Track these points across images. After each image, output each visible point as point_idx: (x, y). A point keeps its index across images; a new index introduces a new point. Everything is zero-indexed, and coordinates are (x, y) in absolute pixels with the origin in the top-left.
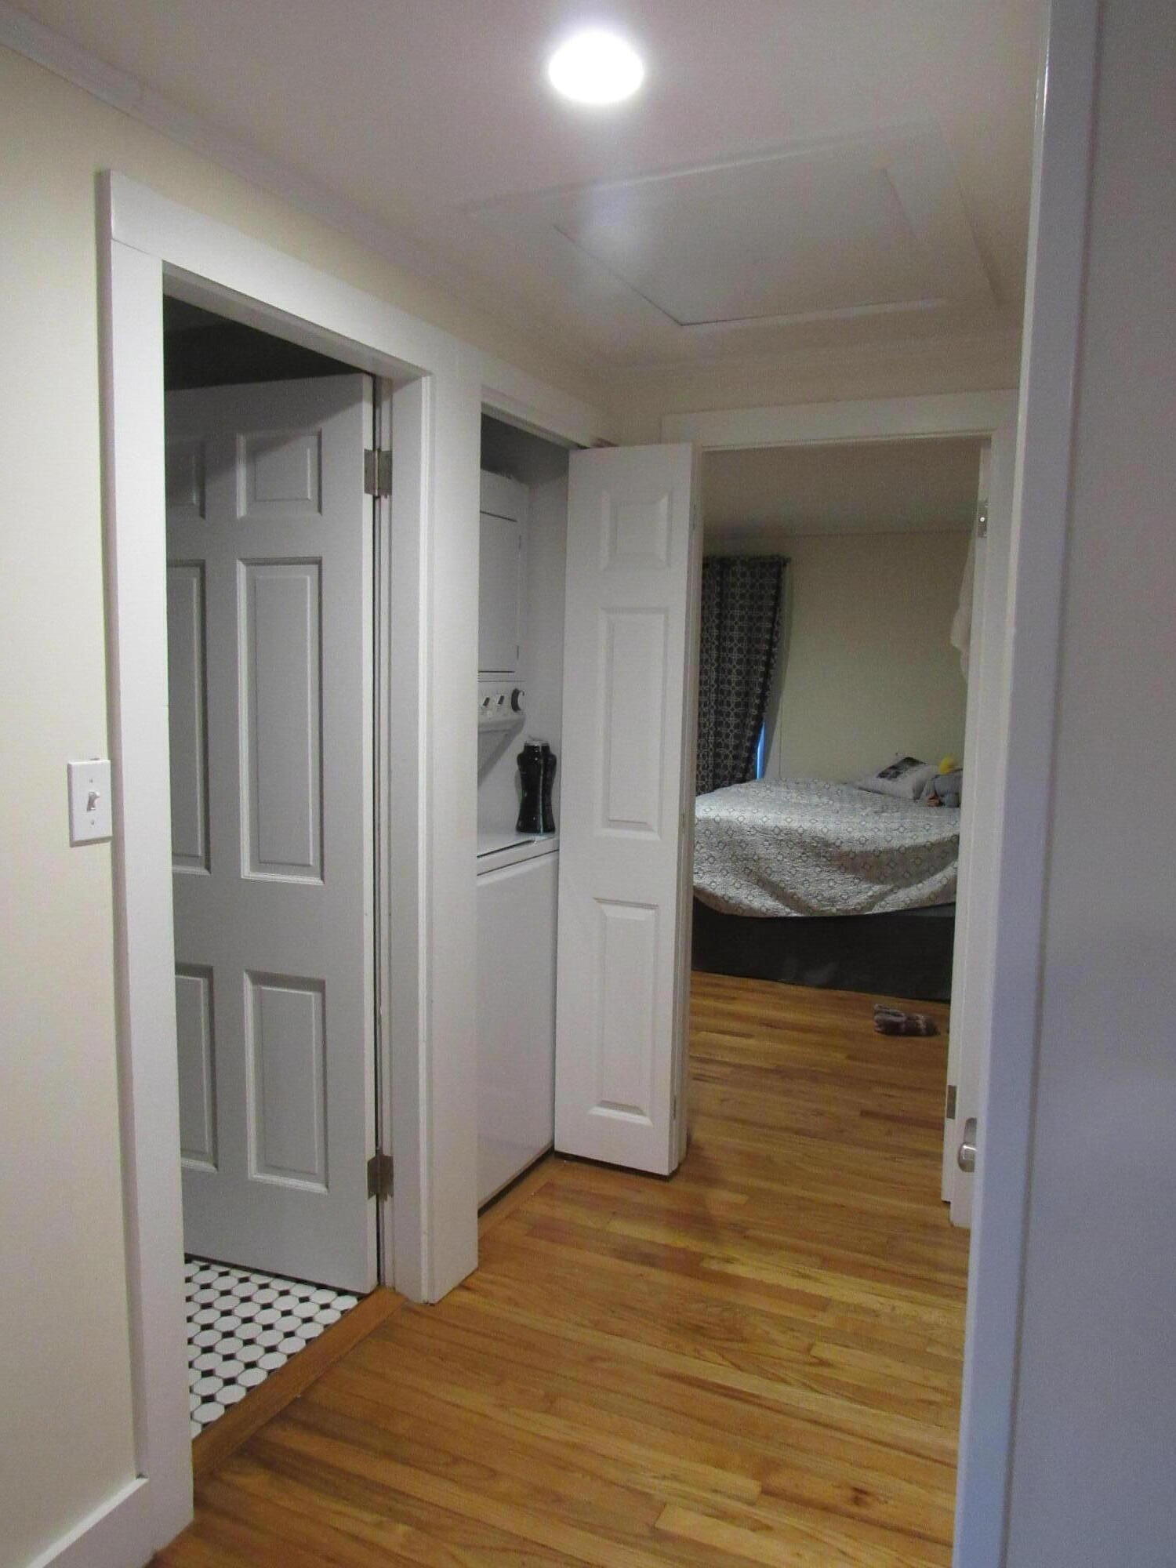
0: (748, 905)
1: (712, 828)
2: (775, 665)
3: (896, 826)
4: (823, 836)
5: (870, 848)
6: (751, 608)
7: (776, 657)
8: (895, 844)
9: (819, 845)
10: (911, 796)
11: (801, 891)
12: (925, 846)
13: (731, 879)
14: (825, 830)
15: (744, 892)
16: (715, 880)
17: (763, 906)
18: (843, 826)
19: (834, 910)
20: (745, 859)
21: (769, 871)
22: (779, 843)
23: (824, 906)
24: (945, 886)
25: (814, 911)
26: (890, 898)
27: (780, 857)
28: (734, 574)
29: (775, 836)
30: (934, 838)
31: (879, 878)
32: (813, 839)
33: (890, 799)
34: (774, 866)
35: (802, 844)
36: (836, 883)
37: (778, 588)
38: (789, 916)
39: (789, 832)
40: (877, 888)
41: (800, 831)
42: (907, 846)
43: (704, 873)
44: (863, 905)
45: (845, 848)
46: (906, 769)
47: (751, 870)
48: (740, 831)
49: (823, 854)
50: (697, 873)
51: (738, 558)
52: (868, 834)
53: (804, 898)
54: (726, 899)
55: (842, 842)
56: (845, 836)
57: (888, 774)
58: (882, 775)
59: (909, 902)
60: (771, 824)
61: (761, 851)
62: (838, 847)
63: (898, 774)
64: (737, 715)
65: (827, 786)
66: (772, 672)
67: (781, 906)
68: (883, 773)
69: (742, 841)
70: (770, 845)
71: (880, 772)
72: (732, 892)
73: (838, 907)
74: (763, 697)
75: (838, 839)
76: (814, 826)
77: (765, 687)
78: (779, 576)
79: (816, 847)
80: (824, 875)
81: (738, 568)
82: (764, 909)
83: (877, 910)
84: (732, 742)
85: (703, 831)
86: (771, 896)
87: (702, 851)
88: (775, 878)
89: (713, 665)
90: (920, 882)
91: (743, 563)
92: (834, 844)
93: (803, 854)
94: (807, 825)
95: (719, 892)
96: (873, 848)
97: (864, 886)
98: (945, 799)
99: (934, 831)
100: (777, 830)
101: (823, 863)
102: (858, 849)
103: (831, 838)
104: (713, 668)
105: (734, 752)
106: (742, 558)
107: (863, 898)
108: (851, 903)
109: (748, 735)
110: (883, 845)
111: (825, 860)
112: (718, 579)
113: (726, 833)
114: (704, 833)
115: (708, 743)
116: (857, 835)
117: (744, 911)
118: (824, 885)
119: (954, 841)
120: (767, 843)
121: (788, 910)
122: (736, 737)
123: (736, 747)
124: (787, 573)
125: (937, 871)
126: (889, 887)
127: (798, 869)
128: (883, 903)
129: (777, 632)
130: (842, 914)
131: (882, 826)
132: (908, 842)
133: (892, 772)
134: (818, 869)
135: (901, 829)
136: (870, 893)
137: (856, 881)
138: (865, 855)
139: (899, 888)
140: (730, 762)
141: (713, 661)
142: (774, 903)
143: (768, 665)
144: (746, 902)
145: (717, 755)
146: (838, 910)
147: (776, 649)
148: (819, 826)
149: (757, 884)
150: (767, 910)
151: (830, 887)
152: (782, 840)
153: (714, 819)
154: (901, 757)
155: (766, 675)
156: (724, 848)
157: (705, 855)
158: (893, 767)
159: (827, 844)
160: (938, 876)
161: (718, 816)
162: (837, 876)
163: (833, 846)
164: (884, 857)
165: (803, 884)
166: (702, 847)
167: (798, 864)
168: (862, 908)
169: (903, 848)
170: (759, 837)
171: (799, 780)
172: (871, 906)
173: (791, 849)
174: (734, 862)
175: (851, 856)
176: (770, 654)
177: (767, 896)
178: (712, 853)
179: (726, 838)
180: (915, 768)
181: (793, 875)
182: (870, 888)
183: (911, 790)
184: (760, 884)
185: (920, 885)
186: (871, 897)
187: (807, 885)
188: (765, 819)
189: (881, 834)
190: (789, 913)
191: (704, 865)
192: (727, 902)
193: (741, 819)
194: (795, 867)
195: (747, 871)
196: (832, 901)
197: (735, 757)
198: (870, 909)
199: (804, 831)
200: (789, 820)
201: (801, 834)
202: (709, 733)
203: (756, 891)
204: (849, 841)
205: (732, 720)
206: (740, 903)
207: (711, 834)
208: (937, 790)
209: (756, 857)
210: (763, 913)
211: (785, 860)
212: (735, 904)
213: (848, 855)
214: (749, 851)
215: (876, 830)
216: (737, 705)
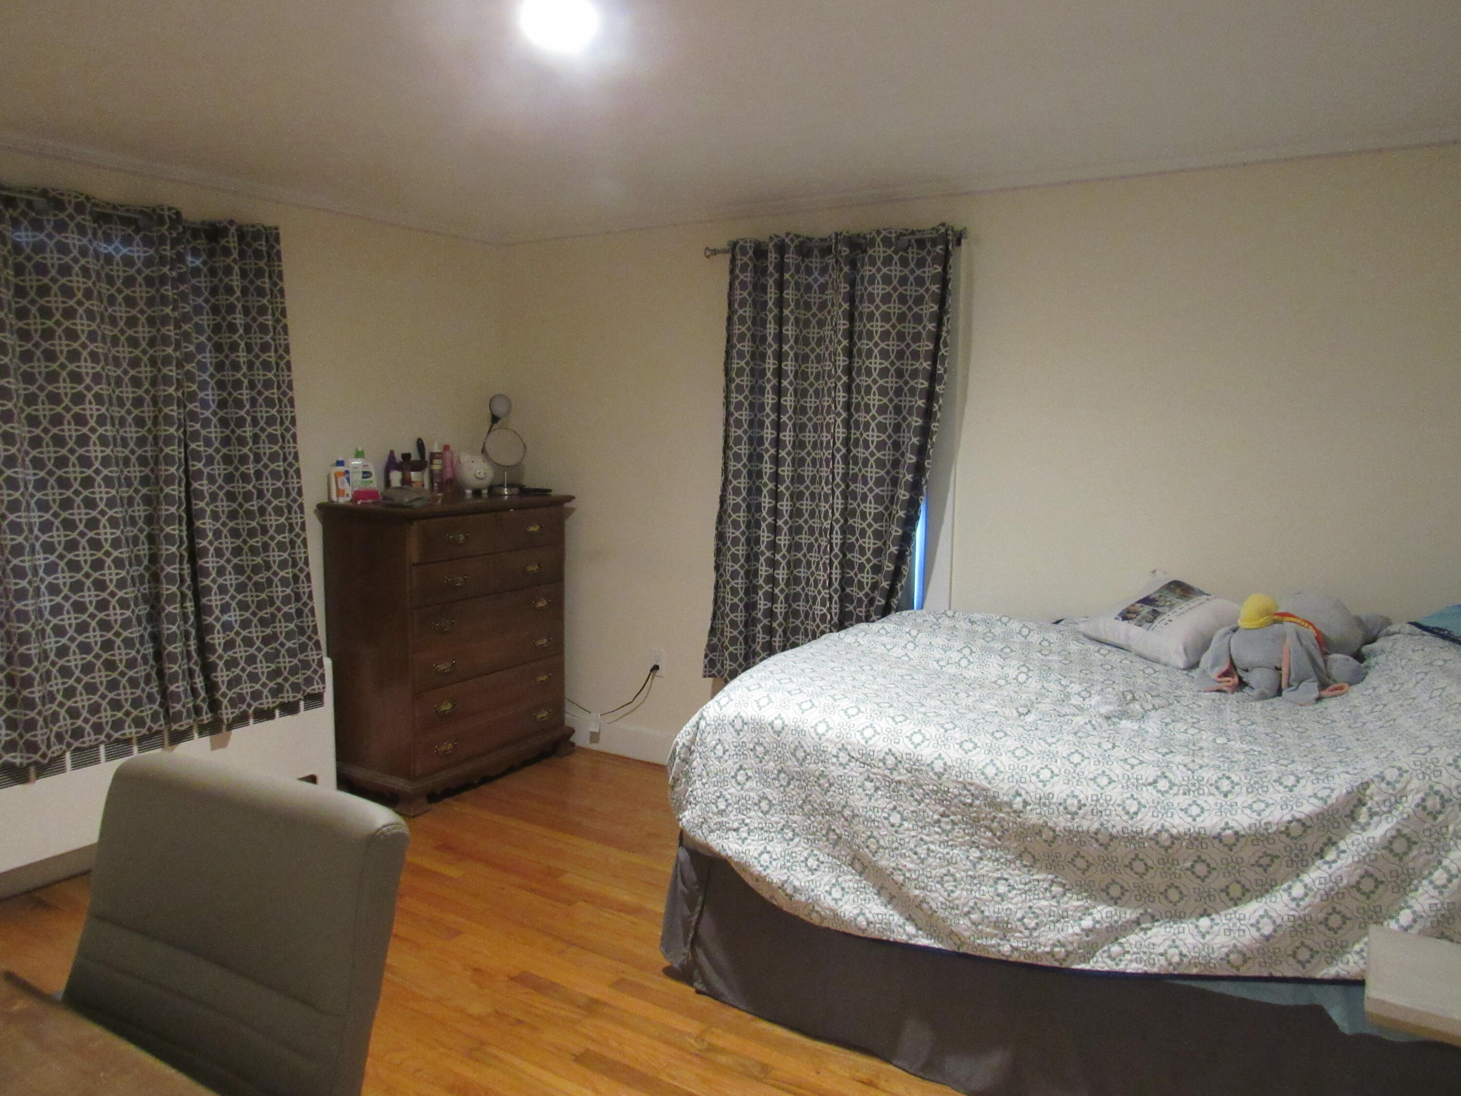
0: (831, 910)
1: (768, 738)
2: (939, 415)
3: (1149, 773)
4: (985, 784)
5: (1090, 824)
6: (902, 318)
7: (941, 401)
8: (1148, 822)
9: (977, 802)
10: (1180, 661)
11: (936, 898)
12: (1219, 837)
13: (801, 849)
14: (991, 771)
15: (826, 879)
16: (769, 848)
17: (861, 913)
18: (1034, 764)
19: (1006, 949)
20: (827, 812)
21: (872, 843)
22: (893, 787)
23: (982, 935)
24: (1267, 938)
25: (963, 943)
26: (1133, 939)
27: (895, 818)
28: (873, 263)
29: (887, 772)
30: (1242, 820)
31: (1106, 890)
32: (965, 787)
33: (1139, 665)
34: (885, 835)
35: (941, 796)
36: (1012, 887)
37: (944, 281)
38: (913, 942)
39: (915, 767)
40: (1102, 912)
41: (938, 766)
42: (1174, 831)
43: (749, 832)
44: (1070, 948)
45: (1033, 818)
46: (1171, 606)
47: (840, 837)
48: (820, 754)
49: (986, 823)
50: (736, 830)
51: (878, 233)
52: (1086, 792)
53: (941, 913)
54: (789, 891)
55: (1025, 803)
56: (1033, 789)
57: (1137, 613)
58: (1126, 615)
59: (1176, 959)
60: (880, 745)
61: (858, 802)
62: (1018, 813)
63: (1155, 614)
64: (879, 499)
65: (1025, 631)
66: (934, 426)
67: (897, 919)
68: (1128, 611)
69: (822, 775)
70: (877, 789)
71: (1120, 609)
72: (800, 878)
73: (1015, 944)
74: (919, 469)
75: (1018, 794)
76: (967, 757)
77: (922, 451)
78: (945, 260)
79: (971, 805)
80: (986, 867)
81: (879, 251)
82: (862, 922)
83: (1100, 963)
84: (870, 543)
85: (751, 746)
86: (879, 893)
87: (749, 784)
88: (885, 861)
89: (839, 414)
90: (1205, 913)
91: (887, 242)
92: (1010, 804)
93: (943, 815)
94: (952, 754)
95: (776, 875)
96: (1096, 825)
97: (1073, 902)
98: (1252, 678)
99: (1242, 799)
100: (891, 761)
101: (985, 841)
102: (1062, 822)
103: (1003, 789)
104: (839, 421)
105: (874, 561)
106: (884, 233)
107: (1071, 930)
108: (1042, 940)
109: (894, 533)
110: (1117, 822)
111: (989, 834)
112: (846, 269)
113: (794, 754)
114: (753, 750)
115: (831, 544)
116: (1059, 790)
117: (823, 918)
118: (987, 891)
119: (1294, 833)
120: (868, 785)
121: (911, 929)
122: (878, 535)
123: (878, 552)
124: (963, 256)
125: (1245, 894)
126: (1129, 914)
127: (932, 847)
128: (1115, 949)
129: (944, 357)
130: (1022, 959)
131: (1118, 770)
132: (1179, 823)
133: (1146, 609)
134: (975, 853)
135: (1163, 785)
136: (1087, 923)
137: (1056, 889)
138: (1075, 837)
139: (1154, 919)
140: (867, 578)
141: (839, 408)
142: (883, 910)
143: (928, 414)
144: (828, 902)
145: (846, 564)
146: (1014, 949)
147: (942, 386)
148: (979, 758)
149: (851, 865)
150: (869, 923)
151: (998, 895)
152: (899, 782)
153: (771, 724)
154: (1164, 579)
155: (925, 432)
156: (789, 784)
157: (752, 794)
158: (1147, 601)
159: (994, 803)
160: (1252, 909)
161: (779, 717)
162: (1017, 875)
163: (1007, 809)
164: (1121, 851)
165: (941, 882)
166: (748, 778)
167: (933, 836)
168: (1068, 953)
169: (1165, 835)
170: (855, 770)
171: (977, 616)
172: (1090, 950)
173: (919, 803)
174: (808, 816)
175: (1047, 835)
176: (931, 396)
177: (871, 892)
178: (767, 790)
179: (792, 765)
180: (1191, 603)
181: (923, 861)
182: (1086, 911)
183: (1181, 649)
184: (857, 865)
185: (1204, 922)
186: (1088, 932)
187: (949, 886)
188: (868, 733)
189: (1116, 793)
190: (910, 936)
191: (752, 813)
192: (791, 897)
193: (821, 729)
194: (926, 843)
195: (832, 836)
196: (1003, 927)
197: (877, 569)
198: (1086, 960)
199: (946, 766)
200: (917, 738)
201: (940, 776)
202: (832, 527)
203: (850, 880)
204: (1044, 802)
205: (871, 508)
206: (817, 901)
207: (766, 752)
208: (1234, 657)
209: (847, 812)
210: (860, 929)
211: (906, 824)
212: (806, 904)
213: (1040, 833)
214: (835, 798)
215: (1104, 781)
216: (879, 482)
